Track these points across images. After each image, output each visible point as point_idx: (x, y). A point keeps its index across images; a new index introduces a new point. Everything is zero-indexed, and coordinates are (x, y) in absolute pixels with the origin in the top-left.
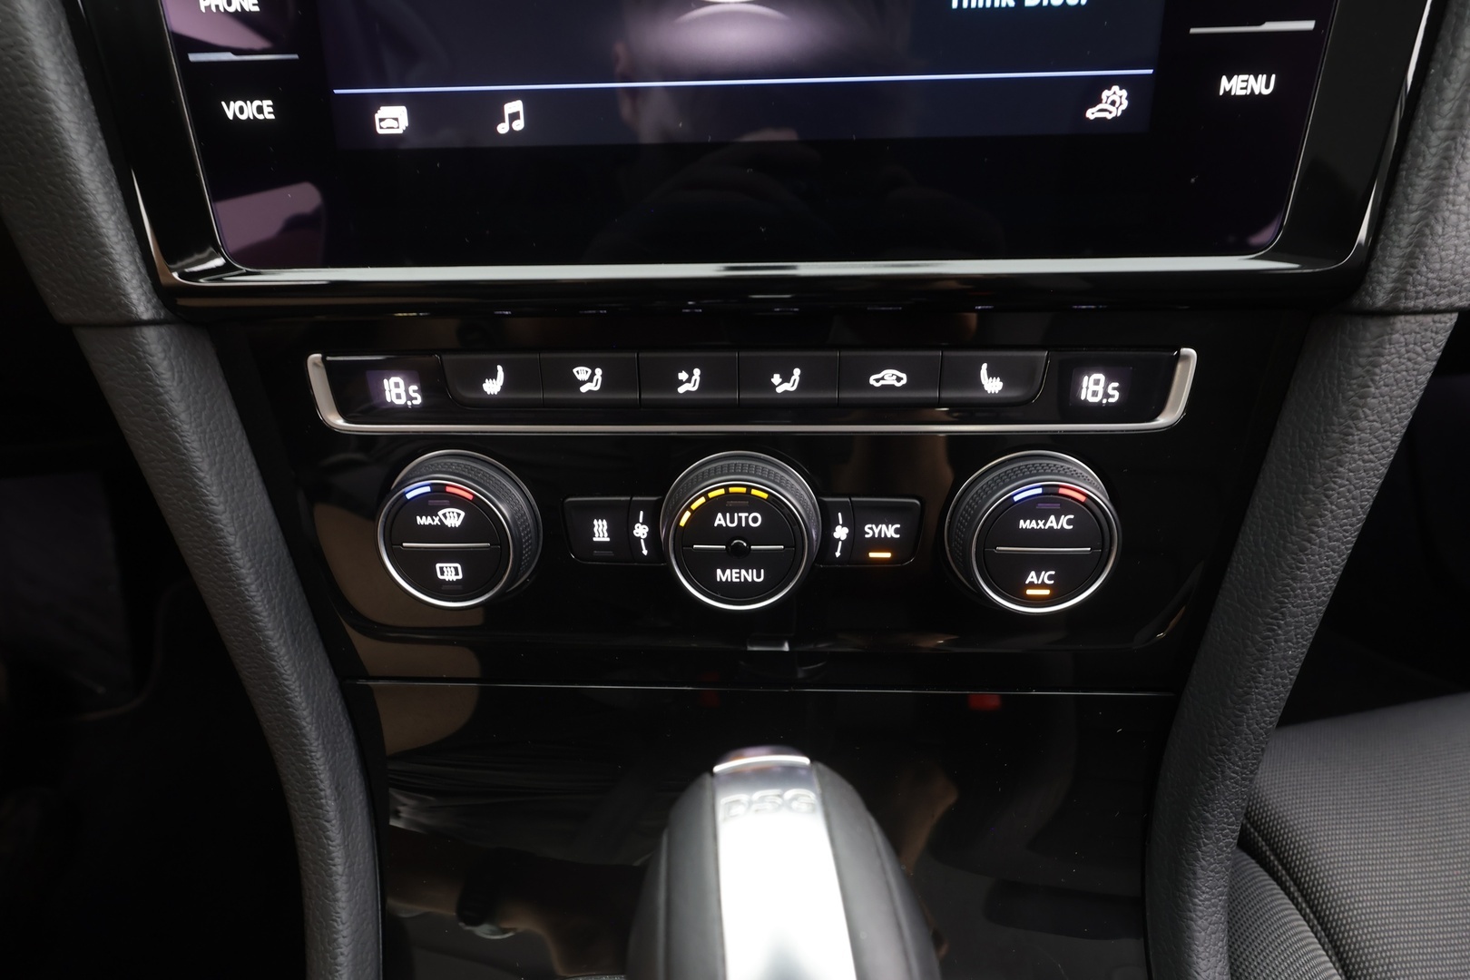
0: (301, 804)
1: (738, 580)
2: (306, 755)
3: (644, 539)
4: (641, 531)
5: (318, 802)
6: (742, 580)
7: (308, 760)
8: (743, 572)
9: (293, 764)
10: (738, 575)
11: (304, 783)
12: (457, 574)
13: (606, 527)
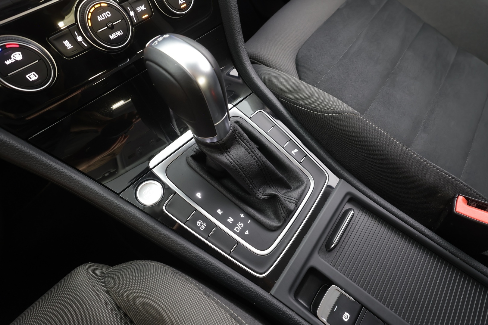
0: (50, 172)
1: (117, 37)
2: (38, 159)
3: (82, 41)
4: (80, 39)
5: (54, 167)
6: (118, 36)
7: (40, 160)
8: (116, 33)
9: (36, 164)
10: (116, 35)
11: (45, 166)
12: (36, 76)
13: (68, 42)
